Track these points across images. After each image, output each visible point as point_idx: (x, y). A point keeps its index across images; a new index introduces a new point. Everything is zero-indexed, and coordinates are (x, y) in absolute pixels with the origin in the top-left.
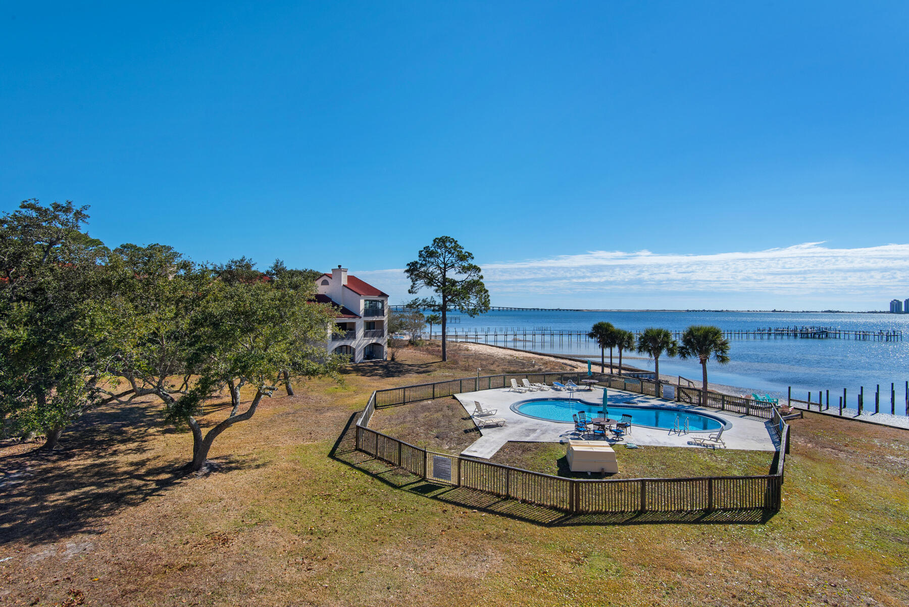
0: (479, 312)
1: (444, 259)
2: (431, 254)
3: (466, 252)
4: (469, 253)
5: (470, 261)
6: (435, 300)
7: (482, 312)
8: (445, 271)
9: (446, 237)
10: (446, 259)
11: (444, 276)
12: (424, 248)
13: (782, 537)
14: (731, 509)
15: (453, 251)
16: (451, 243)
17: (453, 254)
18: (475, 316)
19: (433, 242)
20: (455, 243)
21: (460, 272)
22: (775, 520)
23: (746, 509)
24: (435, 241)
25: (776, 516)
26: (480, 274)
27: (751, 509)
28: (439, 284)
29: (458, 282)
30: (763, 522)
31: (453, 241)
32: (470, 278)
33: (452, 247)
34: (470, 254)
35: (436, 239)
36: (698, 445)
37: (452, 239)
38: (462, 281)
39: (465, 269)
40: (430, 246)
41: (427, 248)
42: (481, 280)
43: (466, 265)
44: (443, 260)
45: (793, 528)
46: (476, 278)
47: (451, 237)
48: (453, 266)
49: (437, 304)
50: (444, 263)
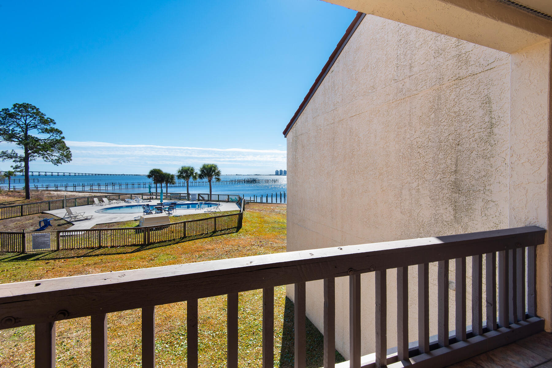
0: (62, 162)
1: (26, 121)
2: (11, 116)
3: (48, 118)
4: (51, 119)
5: (52, 125)
6: (16, 152)
7: (65, 162)
8: (27, 130)
9: (28, 104)
10: (28, 122)
11: (26, 133)
12: (3, 110)
13: (243, 235)
14: (224, 230)
15: (35, 116)
16: (33, 109)
17: (35, 118)
18: (58, 164)
19: (13, 106)
20: (36, 110)
21: (43, 132)
22: (241, 230)
23: (229, 229)
24: (15, 106)
25: (241, 229)
26: (62, 135)
27: (231, 228)
28: (20, 139)
29: (41, 140)
30: (237, 232)
31: (34, 108)
32: (52, 138)
33: (34, 113)
34: (52, 121)
35: (16, 104)
36: (209, 212)
37: (34, 106)
38: (45, 140)
39: (46, 131)
40: (10, 109)
41: (7, 110)
42: (63, 140)
43: (48, 128)
44: (24, 122)
45: (247, 232)
46: (58, 138)
47: (33, 105)
48: (35, 127)
49: (19, 156)
50: (25, 124)
